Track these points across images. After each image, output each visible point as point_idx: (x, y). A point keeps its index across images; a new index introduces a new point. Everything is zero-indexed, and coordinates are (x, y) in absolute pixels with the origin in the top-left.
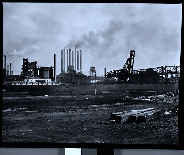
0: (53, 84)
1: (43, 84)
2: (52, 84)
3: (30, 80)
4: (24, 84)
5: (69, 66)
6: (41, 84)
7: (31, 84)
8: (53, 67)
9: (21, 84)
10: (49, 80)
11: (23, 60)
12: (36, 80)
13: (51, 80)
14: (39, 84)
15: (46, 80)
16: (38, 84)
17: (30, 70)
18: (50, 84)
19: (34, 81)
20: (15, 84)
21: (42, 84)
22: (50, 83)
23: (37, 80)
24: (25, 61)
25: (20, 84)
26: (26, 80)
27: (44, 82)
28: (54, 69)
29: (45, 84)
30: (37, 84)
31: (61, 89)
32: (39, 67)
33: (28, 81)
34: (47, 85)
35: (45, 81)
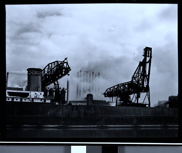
0: (45, 100)
1: (23, 101)
2: (43, 101)
6: (19, 100)
8: (66, 89)
10: (38, 93)
12: (9, 91)
13: (43, 93)
14: (15, 100)
15: (34, 94)
16: (13, 99)
18: (39, 101)
21: (21, 100)
22: (38, 99)
29: (27, 101)
30: (10, 100)
31: (61, 113)
35: (28, 95)
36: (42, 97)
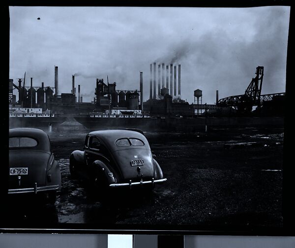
0: (143, 116)
1: (131, 117)
3: (113, 112)
4: (105, 117)
5: (161, 88)
6: (128, 117)
7: (115, 117)
8: (139, 91)
9: (102, 116)
10: (138, 111)
11: (97, 82)
13: (140, 111)
14: (126, 117)
15: (135, 111)
16: (124, 116)
17: (106, 95)
18: (140, 117)
19: (119, 112)
20: (94, 116)
21: (129, 116)
22: (139, 115)
23: (122, 111)
24: (99, 82)
25: (100, 116)
26: (107, 111)
27: (131, 113)
28: (140, 94)
29: (133, 117)
30: (123, 117)
31: (154, 124)
32: (118, 91)
33: (111, 112)
34: (136, 118)
35: (133, 112)
36: (140, 113)
